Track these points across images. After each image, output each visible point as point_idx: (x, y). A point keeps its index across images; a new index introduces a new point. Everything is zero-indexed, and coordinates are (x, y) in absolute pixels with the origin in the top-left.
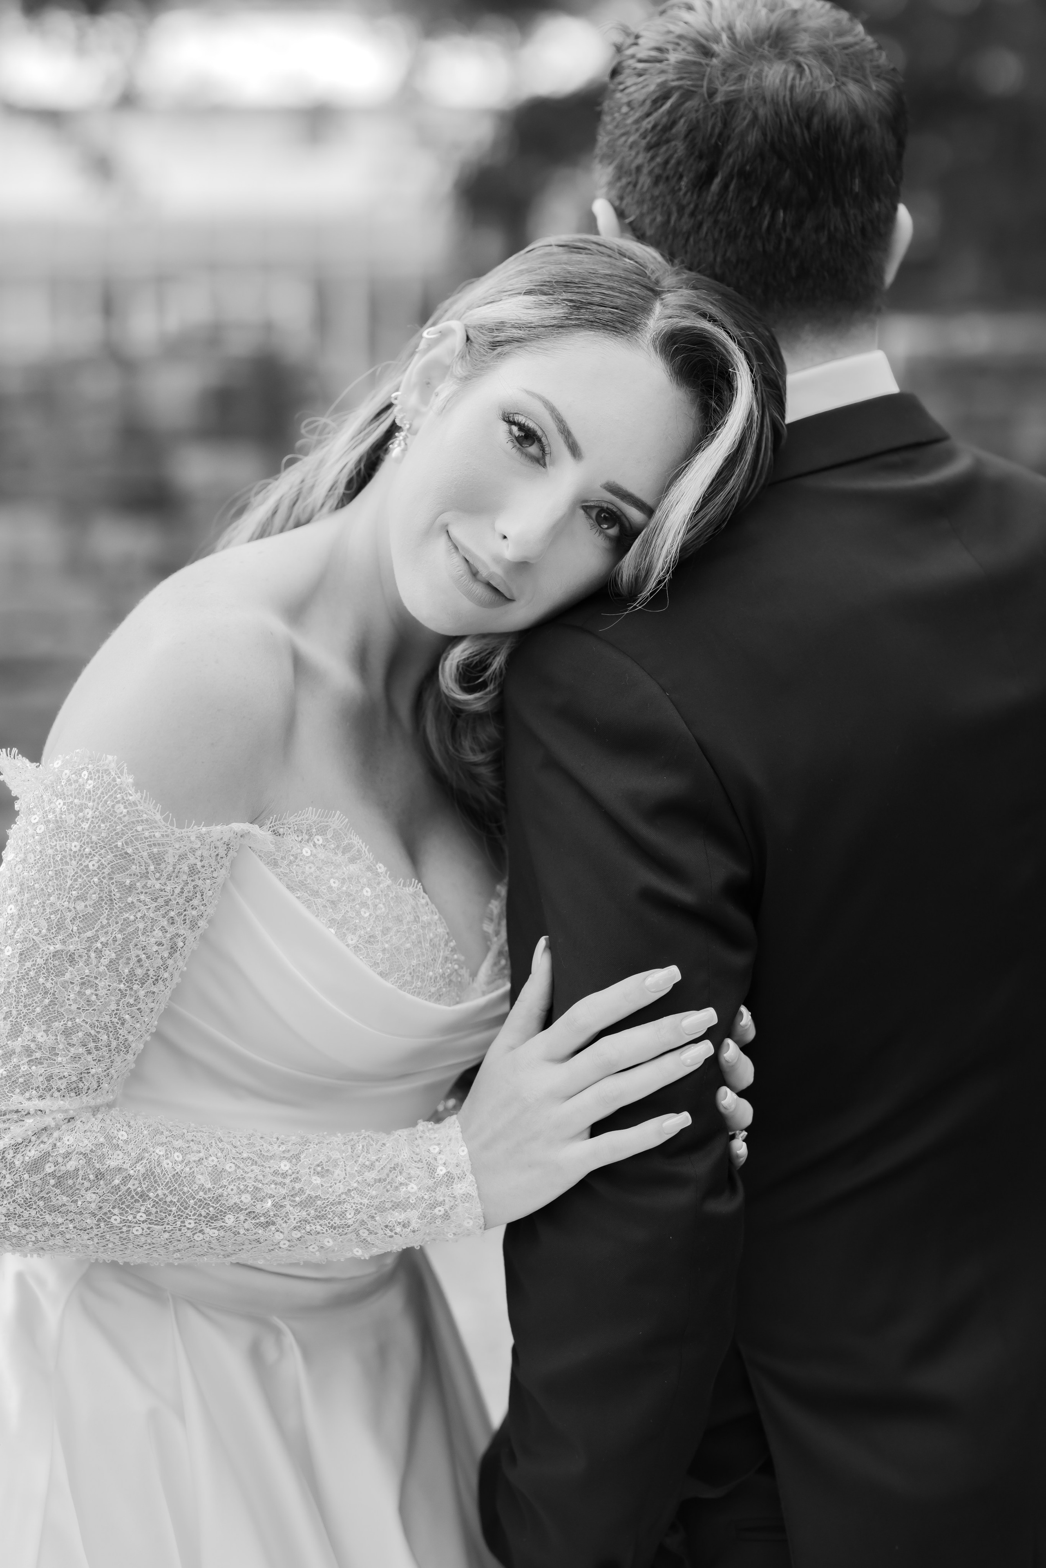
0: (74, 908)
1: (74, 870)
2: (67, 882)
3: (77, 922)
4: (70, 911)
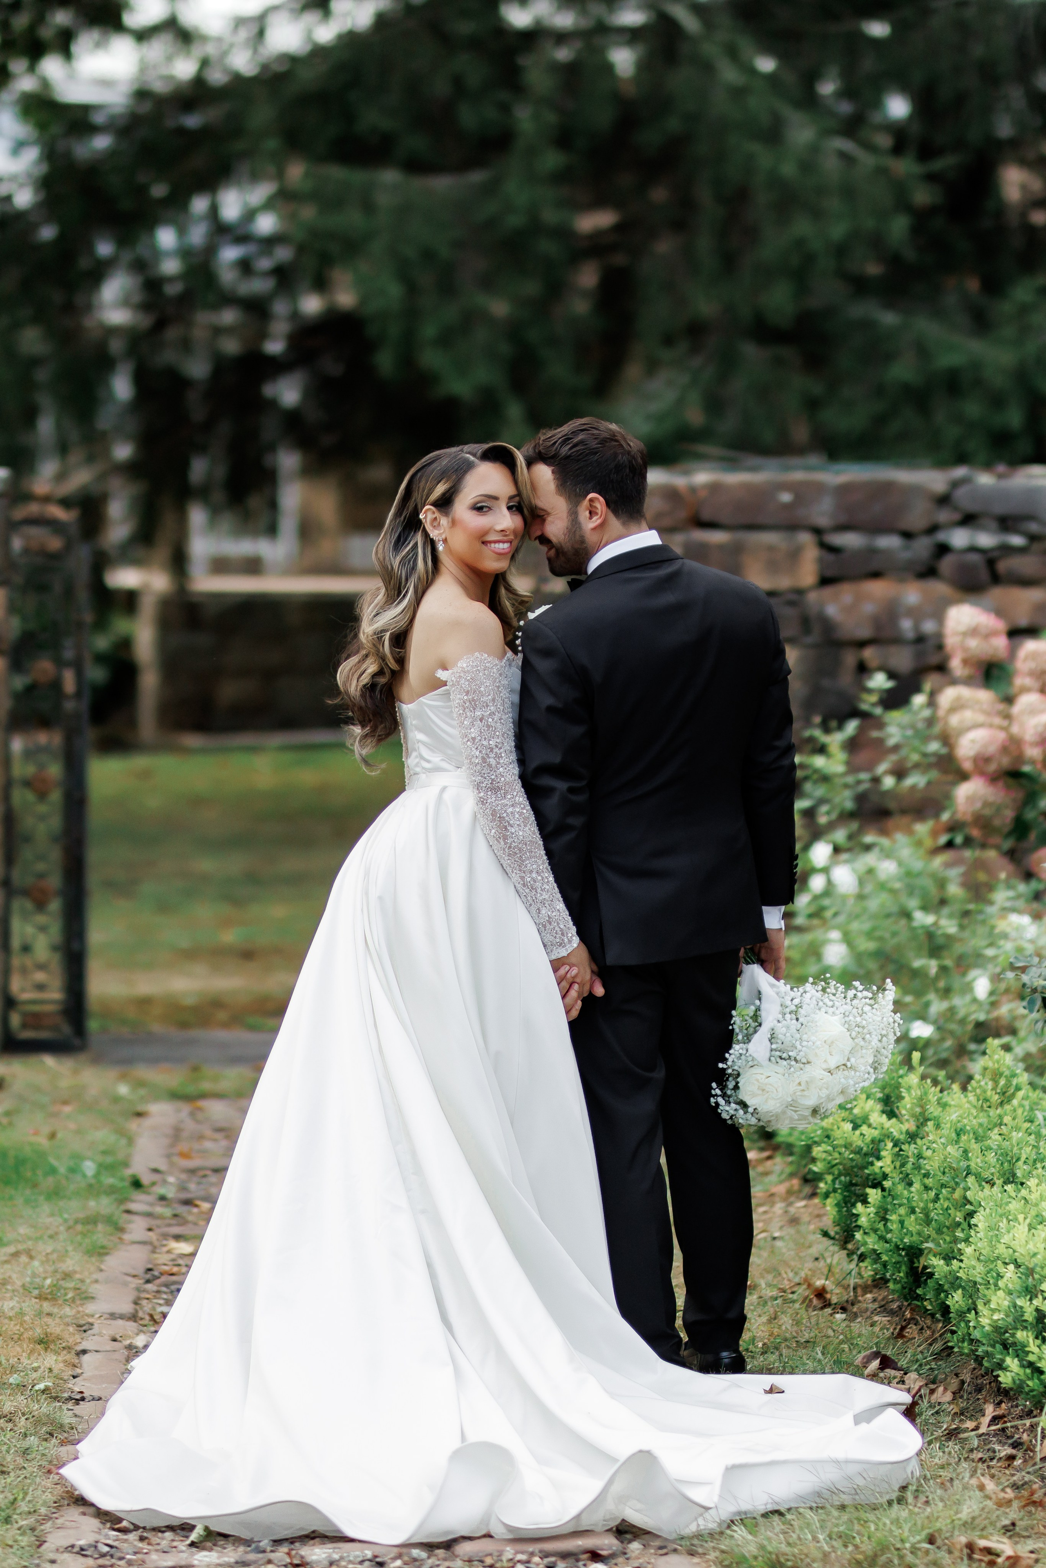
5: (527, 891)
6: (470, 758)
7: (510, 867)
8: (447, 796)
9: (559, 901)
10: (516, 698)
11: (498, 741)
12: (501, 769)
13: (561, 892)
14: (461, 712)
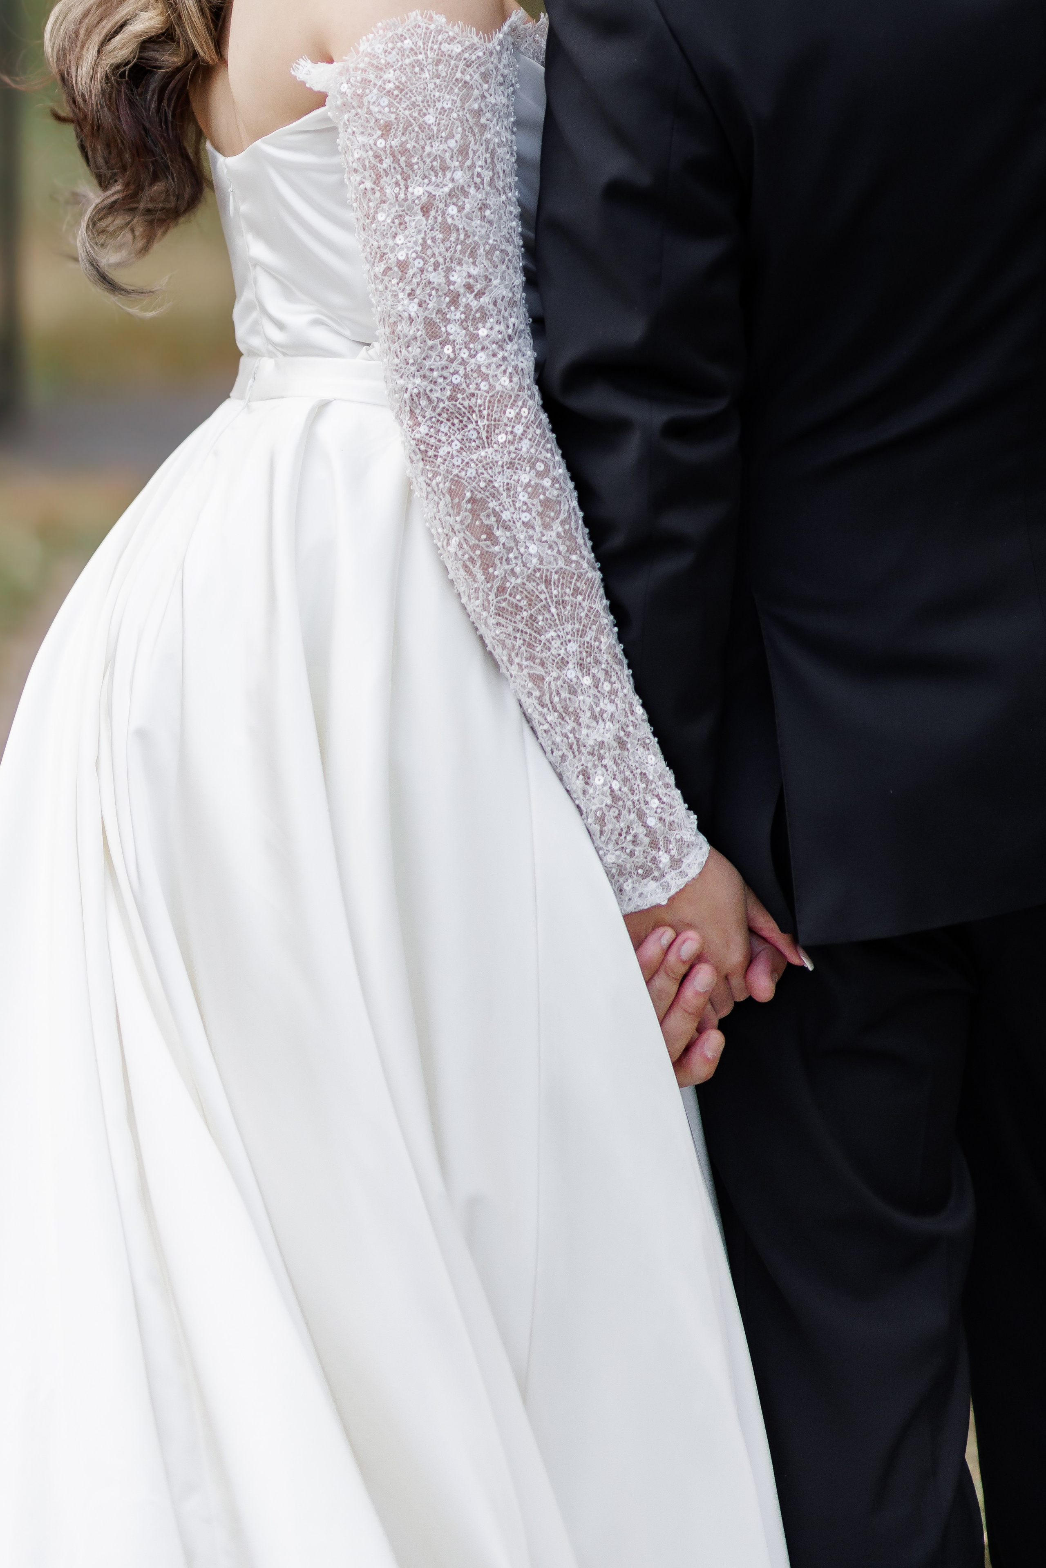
0: (449, 147)
1: (433, 116)
2: (433, 129)
3: (455, 158)
4: (446, 151)
5: (552, 717)
6: (391, 320)
7: (504, 646)
8: (326, 429)
9: (645, 746)
10: (533, 147)
11: (474, 271)
12: (482, 357)
13: (651, 721)
14: (368, 184)
